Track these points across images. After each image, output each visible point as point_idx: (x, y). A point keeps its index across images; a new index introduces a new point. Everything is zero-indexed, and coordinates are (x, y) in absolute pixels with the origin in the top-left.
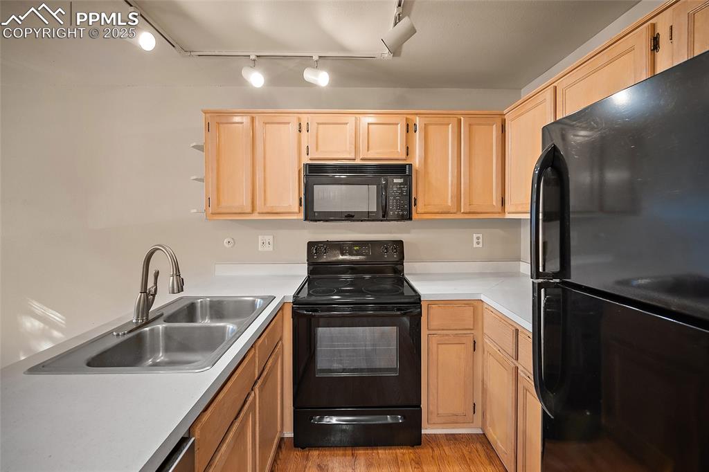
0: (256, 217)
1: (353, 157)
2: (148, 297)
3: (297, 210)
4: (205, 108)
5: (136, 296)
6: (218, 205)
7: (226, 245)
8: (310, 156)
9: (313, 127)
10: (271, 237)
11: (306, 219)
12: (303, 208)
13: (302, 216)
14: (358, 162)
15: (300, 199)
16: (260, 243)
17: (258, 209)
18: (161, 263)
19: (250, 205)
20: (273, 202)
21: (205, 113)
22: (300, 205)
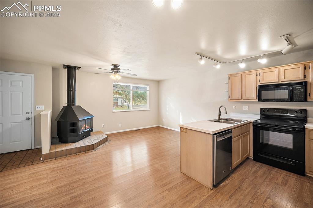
0: (242, 100)
1: (278, 81)
2: (220, 116)
3: (256, 99)
4: (229, 74)
5: (218, 115)
6: (232, 97)
7: (233, 108)
8: (260, 83)
9: (261, 74)
10: (248, 106)
11: (259, 101)
12: (258, 98)
13: (257, 100)
14: (280, 83)
15: (257, 95)
16: (244, 108)
17: (243, 98)
18: (222, 110)
19: (241, 97)
20: (248, 96)
21: (229, 75)
22: (257, 97)
